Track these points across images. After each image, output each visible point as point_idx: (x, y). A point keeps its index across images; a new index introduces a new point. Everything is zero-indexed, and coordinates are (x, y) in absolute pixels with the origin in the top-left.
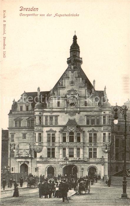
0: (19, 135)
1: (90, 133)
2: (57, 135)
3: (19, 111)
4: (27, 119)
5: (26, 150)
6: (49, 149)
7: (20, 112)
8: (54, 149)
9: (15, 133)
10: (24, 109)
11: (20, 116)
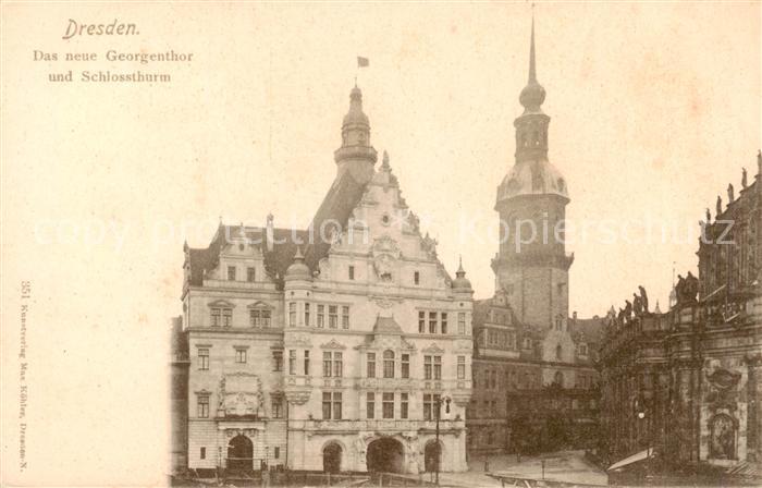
0: (223, 349)
1: (427, 354)
2: (349, 357)
3: (224, 281)
4: (248, 307)
5: (246, 396)
6: (326, 395)
7: (228, 284)
8: (339, 395)
9: (211, 346)
10: (242, 275)
11: (229, 294)
